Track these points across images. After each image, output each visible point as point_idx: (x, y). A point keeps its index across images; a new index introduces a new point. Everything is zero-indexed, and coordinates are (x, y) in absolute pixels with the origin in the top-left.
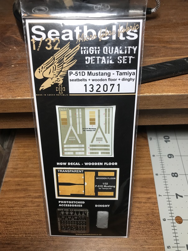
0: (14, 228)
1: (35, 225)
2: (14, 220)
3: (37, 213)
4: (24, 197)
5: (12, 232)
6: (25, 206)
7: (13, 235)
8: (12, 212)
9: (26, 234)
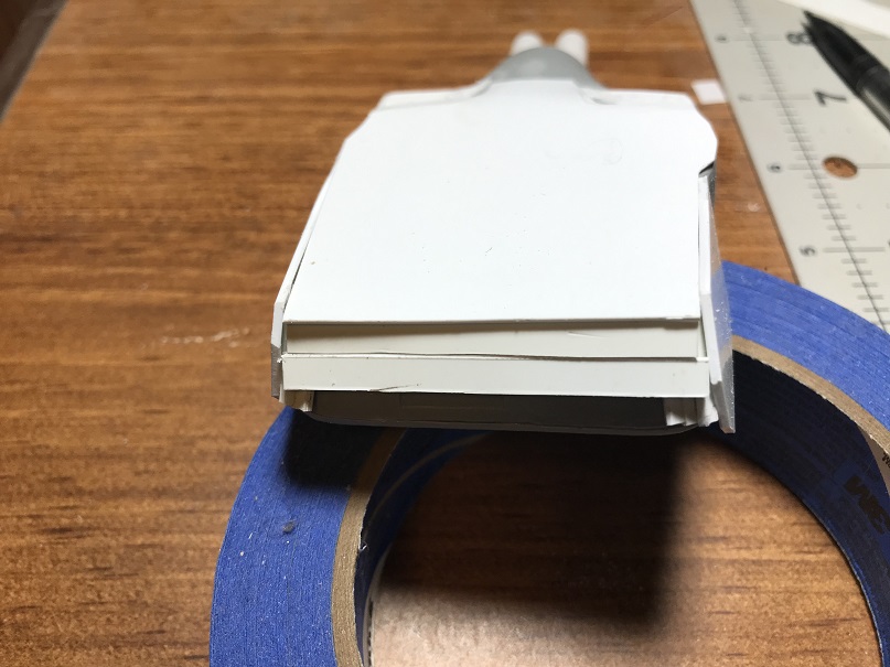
4: (128, 102)
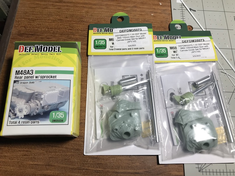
0: (37, 23)
1: (56, 23)
2: (36, 18)
3: (58, 14)
5: (35, 26)
6: (46, 8)
7: (36, 29)
8: (34, 12)
9: (48, 28)
